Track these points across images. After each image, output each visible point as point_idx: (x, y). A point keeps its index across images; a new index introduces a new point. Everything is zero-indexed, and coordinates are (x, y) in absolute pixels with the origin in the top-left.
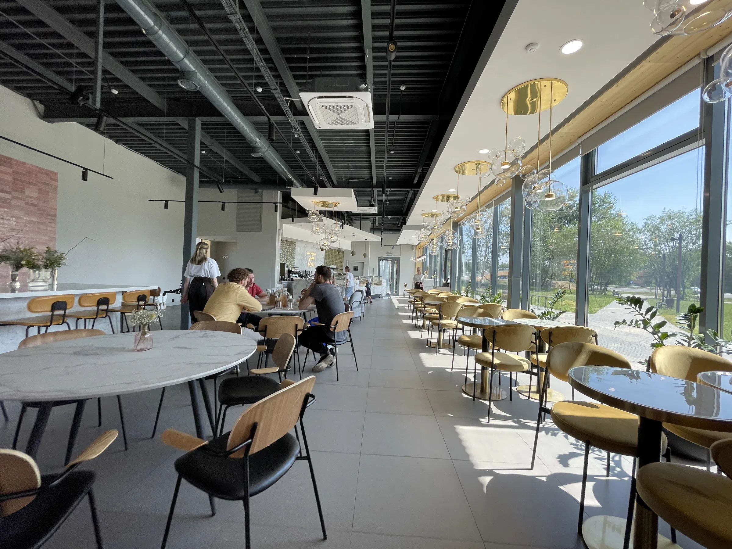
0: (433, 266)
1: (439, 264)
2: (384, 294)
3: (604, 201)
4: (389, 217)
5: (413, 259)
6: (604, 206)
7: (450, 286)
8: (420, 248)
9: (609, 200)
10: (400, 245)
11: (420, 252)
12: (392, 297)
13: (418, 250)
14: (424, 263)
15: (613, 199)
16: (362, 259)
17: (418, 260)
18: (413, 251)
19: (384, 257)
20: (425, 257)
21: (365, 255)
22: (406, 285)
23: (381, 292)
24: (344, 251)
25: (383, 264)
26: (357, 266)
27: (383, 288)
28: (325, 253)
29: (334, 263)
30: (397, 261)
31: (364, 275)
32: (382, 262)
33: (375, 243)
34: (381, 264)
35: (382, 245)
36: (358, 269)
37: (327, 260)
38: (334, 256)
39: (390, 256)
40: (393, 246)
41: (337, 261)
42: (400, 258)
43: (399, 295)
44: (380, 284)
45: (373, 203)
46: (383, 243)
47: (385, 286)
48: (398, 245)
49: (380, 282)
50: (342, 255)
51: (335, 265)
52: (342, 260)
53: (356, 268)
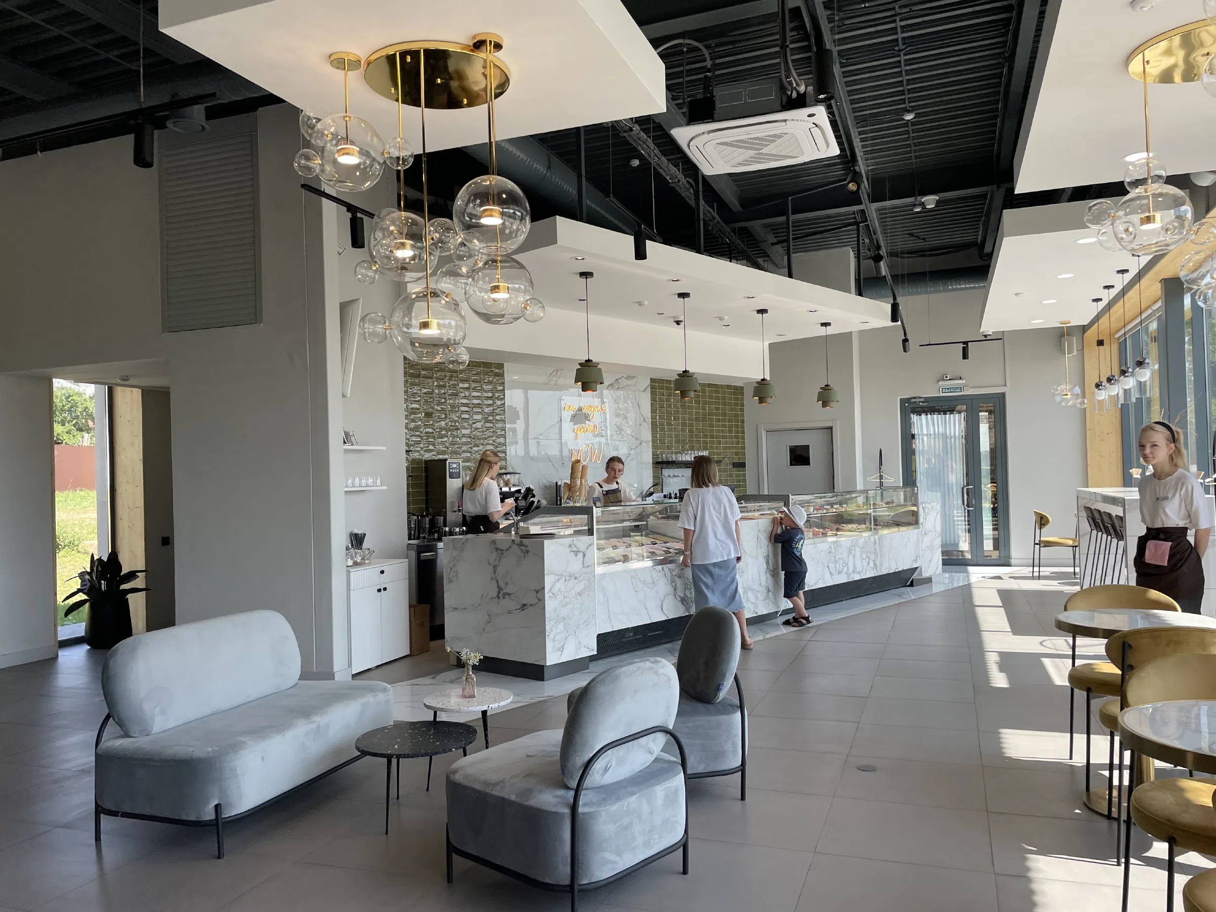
2: (931, 565)
4: (930, 201)
5: (1067, 393)
8: (1101, 343)
10: (999, 338)
11: (1105, 359)
12: (976, 574)
13: (1092, 351)
16: (821, 416)
17: (1098, 396)
18: (1069, 360)
19: (927, 400)
21: (825, 396)
22: (1042, 521)
23: (915, 561)
24: (742, 388)
25: (925, 432)
26: (807, 448)
27: (927, 540)
28: (653, 399)
29: (699, 442)
30: (990, 412)
31: (839, 485)
32: (921, 420)
33: (867, 335)
34: (915, 431)
35: (905, 341)
36: (808, 458)
37: (663, 430)
38: (697, 413)
39: (955, 389)
40: (964, 343)
41: (712, 431)
42: (1003, 395)
43: (1013, 562)
44: (912, 520)
45: (802, 89)
46: (905, 334)
47: (939, 528)
48: (986, 336)
49: (915, 509)
50: (736, 405)
51: (705, 449)
52: (737, 426)
53: (799, 457)
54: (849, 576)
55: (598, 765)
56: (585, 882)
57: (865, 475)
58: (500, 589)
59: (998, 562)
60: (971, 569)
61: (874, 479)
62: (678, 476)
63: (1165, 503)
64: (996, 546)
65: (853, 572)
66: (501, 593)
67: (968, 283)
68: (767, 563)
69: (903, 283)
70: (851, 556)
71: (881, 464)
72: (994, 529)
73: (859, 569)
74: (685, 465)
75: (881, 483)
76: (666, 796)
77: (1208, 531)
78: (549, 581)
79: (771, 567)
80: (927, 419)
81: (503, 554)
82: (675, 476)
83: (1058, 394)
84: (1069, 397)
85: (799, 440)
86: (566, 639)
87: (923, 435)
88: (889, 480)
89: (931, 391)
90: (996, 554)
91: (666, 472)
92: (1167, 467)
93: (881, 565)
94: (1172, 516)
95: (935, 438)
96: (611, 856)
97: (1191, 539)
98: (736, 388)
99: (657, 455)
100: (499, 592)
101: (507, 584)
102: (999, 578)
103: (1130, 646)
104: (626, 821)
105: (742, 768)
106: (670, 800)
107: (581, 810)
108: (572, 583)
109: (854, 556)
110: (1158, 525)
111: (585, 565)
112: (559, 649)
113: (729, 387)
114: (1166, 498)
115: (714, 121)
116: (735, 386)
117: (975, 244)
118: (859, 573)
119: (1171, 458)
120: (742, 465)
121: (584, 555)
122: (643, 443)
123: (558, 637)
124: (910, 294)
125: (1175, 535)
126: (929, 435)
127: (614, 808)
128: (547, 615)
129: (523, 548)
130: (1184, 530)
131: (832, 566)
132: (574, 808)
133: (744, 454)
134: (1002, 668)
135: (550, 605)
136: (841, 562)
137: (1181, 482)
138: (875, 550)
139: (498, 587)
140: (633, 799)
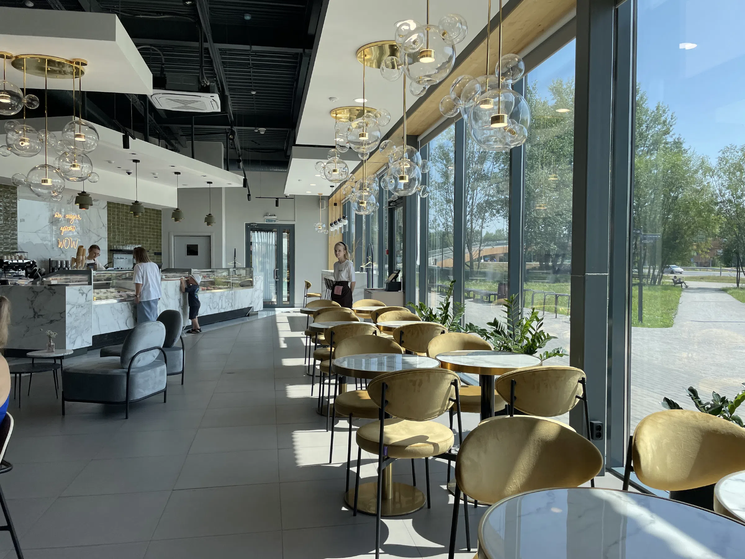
0: (364, 241)
1: (376, 237)
2: (258, 306)
3: (656, 120)
4: (262, 130)
5: (320, 227)
6: (656, 129)
7: (404, 289)
8: (335, 204)
9: (663, 119)
10: (293, 197)
11: (337, 212)
12: (278, 311)
13: (331, 208)
14: (346, 235)
15: (670, 117)
16: (205, 229)
17: (332, 229)
18: (322, 212)
19: (258, 225)
20: (346, 222)
21: (209, 220)
22: (308, 285)
23: (251, 304)
24: (160, 211)
25: (257, 241)
26: (196, 246)
27: (257, 294)
28: (109, 214)
29: (135, 240)
30: (288, 233)
31: (213, 266)
32: (255, 234)
33: (230, 190)
34: (252, 240)
35: (249, 195)
36: (197, 252)
37: (114, 232)
38: (135, 223)
39: (271, 221)
40: (277, 198)
41: (143, 234)
42: (294, 225)
43: (295, 305)
44: (250, 284)
45: (208, 84)
46: (249, 192)
47: (262, 288)
48: (286, 196)
49: (251, 279)
50: (157, 220)
51: (139, 244)
52: (157, 232)
53: (192, 250)
54: (219, 310)
55: (137, 359)
56: (132, 400)
57: (227, 262)
58: (35, 313)
59: (289, 306)
60: (276, 309)
61: (231, 264)
62: (123, 258)
63: (341, 272)
64: (289, 300)
65: (221, 308)
66: (37, 315)
67: (279, 169)
68: (180, 302)
69: (249, 164)
70: (220, 300)
71: (235, 256)
72: (288, 293)
73: (224, 307)
74: (129, 252)
75: (235, 266)
76: (160, 372)
77: (355, 283)
78: (68, 308)
79: (182, 305)
80: (258, 235)
81: (37, 294)
82: (121, 258)
83: (317, 227)
84: (321, 228)
85: (193, 242)
86: (77, 337)
87: (256, 243)
88: (239, 265)
89: (261, 221)
90: (288, 303)
91: (116, 256)
92: (343, 259)
93: (235, 305)
94: (344, 277)
95: (262, 245)
96: (141, 390)
97: (349, 285)
98: (157, 211)
99: (111, 246)
100: (35, 315)
101: (40, 310)
102: (289, 312)
103: (334, 333)
104: (146, 379)
105: (182, 372)
106: (162, 373)
107: (131, 374)
108: (80, 309)
109: (222, 300)
110: (339, 280)
111: (87, 300)
112: (73, 343)
113: (153, 210)
114: (342, 270)
115: (165, 89)
116: (157, 210)
117: (283, 150)
118: (224, 309)
119: (345, 255)
120: (160, 254)
121: (87, 295)
122: (102, 239)
123: (72, 337)
124: (251, 170)
125: (344, 284)
126: (258, 243)
127: (143, 373)
128: (67, 325)
129: (51, 291)
130: (347, 282)
131: (211, 305)
132: (128, 373)
133: (161, 248)
134: (285, 342)
135: (69, 320)
136: (216, 303)
137: (347, 265)
138: (232, 297)
139: (34, 312)
140: (149, 371)
